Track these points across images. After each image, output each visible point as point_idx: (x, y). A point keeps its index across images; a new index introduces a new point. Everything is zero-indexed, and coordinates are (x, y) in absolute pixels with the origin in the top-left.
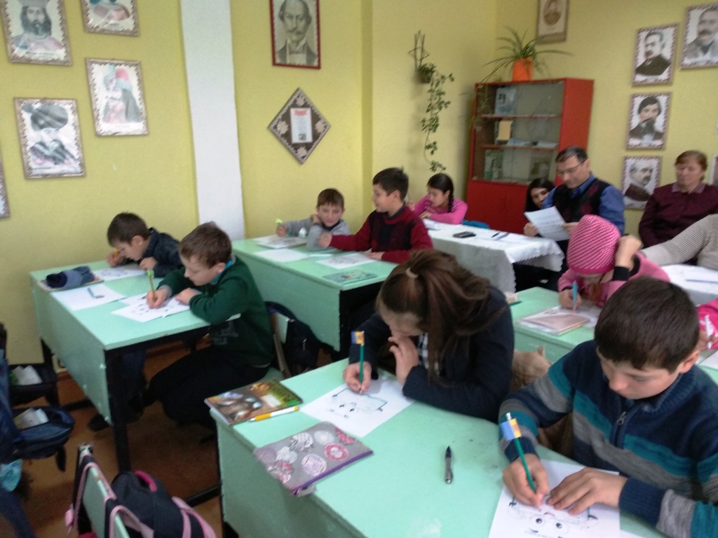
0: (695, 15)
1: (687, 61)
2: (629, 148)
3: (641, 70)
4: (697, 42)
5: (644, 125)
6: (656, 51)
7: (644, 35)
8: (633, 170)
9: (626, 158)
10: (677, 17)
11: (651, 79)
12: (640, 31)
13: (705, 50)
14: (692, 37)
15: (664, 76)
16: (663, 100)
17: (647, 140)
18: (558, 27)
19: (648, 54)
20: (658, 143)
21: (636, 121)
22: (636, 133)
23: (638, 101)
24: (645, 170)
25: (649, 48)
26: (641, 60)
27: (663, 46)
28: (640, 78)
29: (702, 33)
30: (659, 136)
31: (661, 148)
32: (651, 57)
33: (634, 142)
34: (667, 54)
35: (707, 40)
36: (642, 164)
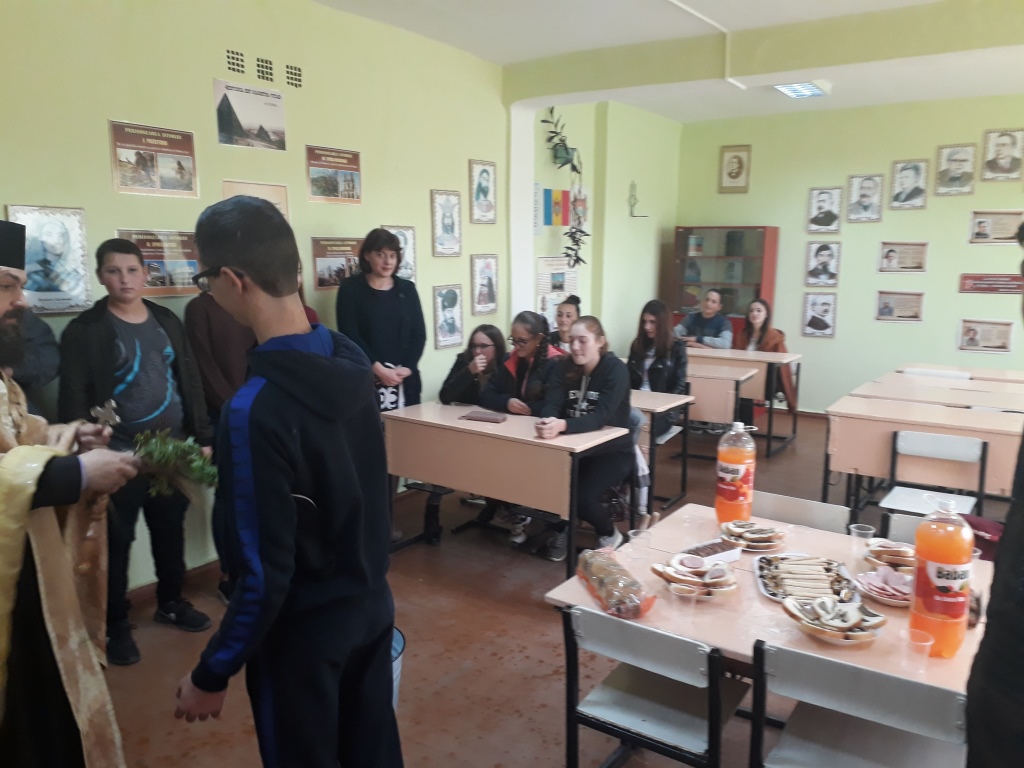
0: (856, 182)
1: (853, 217)
2: (808, 285)
3: (815, 221)
4: (859, 203)
5: (820, 267)
6: (827, 207)
7: (816, 192)
8: (814, 304)
9: (808, 294)
10: (842, 182)
11: (823, 228)
12: (813, 189)
13: (866, 208)
14: (855, 198)
15: (833, 227)
16: (834, 247)
17: (823, 279)
18: (740, 182)
19: (820, 208)
20: (831, 282)
21: (814, 264)
22: (814, 273)
23: (815, 247)
24: (824, 304)
25: (822, 204)
26: (815, 213)
27: (832, 203)
28: (814, 227)
29: (863, 196)
30: (832, 276)
31: (834, 286)
32: (822, 211)
33: (812, 280)
34: (835, 210)
35: (866, 201)
36: (821, 299)
